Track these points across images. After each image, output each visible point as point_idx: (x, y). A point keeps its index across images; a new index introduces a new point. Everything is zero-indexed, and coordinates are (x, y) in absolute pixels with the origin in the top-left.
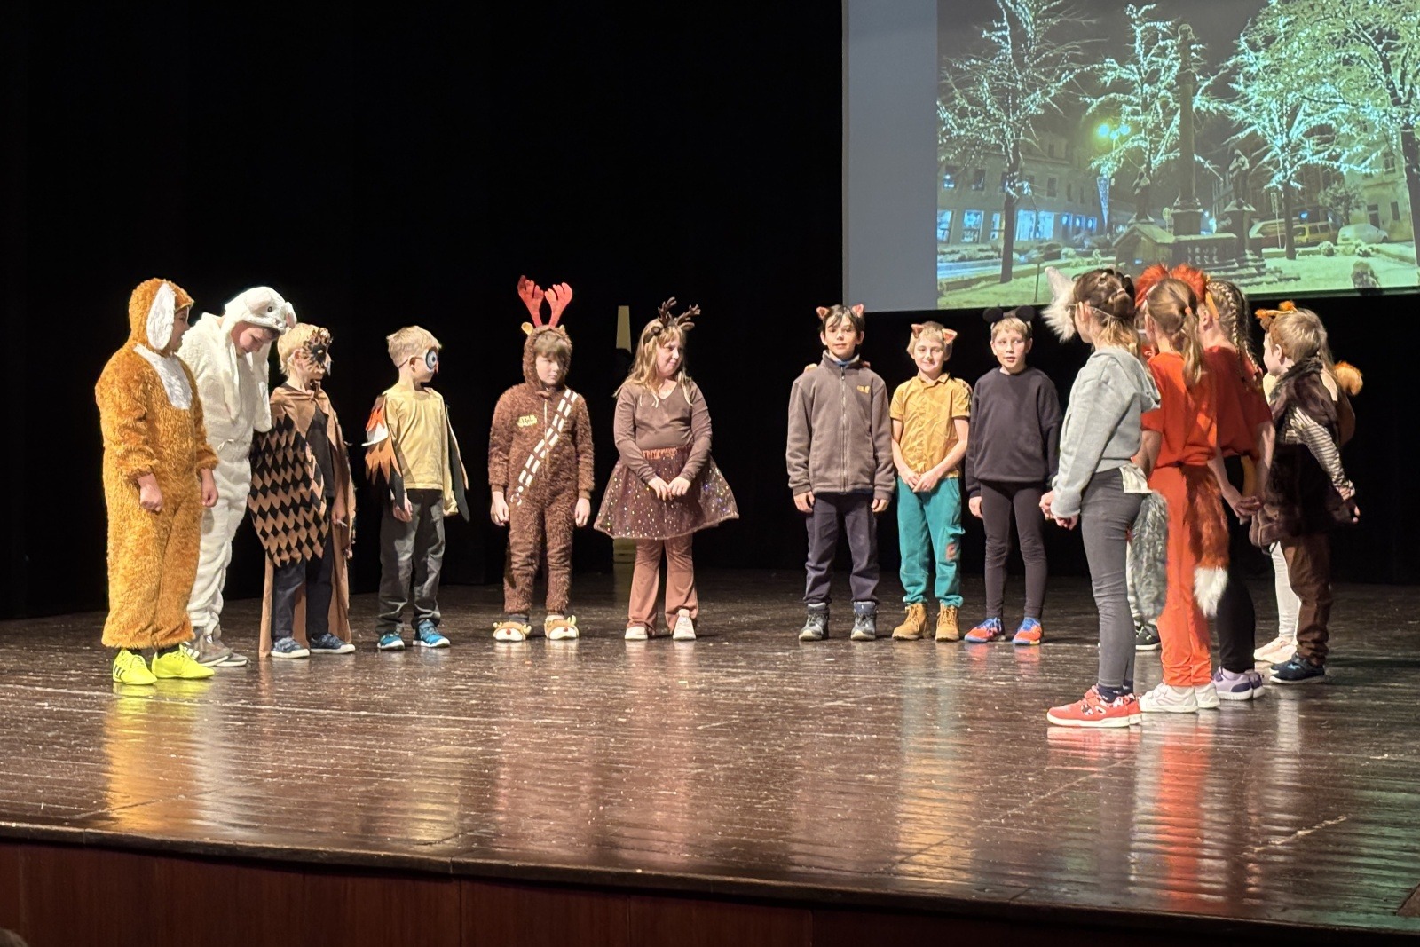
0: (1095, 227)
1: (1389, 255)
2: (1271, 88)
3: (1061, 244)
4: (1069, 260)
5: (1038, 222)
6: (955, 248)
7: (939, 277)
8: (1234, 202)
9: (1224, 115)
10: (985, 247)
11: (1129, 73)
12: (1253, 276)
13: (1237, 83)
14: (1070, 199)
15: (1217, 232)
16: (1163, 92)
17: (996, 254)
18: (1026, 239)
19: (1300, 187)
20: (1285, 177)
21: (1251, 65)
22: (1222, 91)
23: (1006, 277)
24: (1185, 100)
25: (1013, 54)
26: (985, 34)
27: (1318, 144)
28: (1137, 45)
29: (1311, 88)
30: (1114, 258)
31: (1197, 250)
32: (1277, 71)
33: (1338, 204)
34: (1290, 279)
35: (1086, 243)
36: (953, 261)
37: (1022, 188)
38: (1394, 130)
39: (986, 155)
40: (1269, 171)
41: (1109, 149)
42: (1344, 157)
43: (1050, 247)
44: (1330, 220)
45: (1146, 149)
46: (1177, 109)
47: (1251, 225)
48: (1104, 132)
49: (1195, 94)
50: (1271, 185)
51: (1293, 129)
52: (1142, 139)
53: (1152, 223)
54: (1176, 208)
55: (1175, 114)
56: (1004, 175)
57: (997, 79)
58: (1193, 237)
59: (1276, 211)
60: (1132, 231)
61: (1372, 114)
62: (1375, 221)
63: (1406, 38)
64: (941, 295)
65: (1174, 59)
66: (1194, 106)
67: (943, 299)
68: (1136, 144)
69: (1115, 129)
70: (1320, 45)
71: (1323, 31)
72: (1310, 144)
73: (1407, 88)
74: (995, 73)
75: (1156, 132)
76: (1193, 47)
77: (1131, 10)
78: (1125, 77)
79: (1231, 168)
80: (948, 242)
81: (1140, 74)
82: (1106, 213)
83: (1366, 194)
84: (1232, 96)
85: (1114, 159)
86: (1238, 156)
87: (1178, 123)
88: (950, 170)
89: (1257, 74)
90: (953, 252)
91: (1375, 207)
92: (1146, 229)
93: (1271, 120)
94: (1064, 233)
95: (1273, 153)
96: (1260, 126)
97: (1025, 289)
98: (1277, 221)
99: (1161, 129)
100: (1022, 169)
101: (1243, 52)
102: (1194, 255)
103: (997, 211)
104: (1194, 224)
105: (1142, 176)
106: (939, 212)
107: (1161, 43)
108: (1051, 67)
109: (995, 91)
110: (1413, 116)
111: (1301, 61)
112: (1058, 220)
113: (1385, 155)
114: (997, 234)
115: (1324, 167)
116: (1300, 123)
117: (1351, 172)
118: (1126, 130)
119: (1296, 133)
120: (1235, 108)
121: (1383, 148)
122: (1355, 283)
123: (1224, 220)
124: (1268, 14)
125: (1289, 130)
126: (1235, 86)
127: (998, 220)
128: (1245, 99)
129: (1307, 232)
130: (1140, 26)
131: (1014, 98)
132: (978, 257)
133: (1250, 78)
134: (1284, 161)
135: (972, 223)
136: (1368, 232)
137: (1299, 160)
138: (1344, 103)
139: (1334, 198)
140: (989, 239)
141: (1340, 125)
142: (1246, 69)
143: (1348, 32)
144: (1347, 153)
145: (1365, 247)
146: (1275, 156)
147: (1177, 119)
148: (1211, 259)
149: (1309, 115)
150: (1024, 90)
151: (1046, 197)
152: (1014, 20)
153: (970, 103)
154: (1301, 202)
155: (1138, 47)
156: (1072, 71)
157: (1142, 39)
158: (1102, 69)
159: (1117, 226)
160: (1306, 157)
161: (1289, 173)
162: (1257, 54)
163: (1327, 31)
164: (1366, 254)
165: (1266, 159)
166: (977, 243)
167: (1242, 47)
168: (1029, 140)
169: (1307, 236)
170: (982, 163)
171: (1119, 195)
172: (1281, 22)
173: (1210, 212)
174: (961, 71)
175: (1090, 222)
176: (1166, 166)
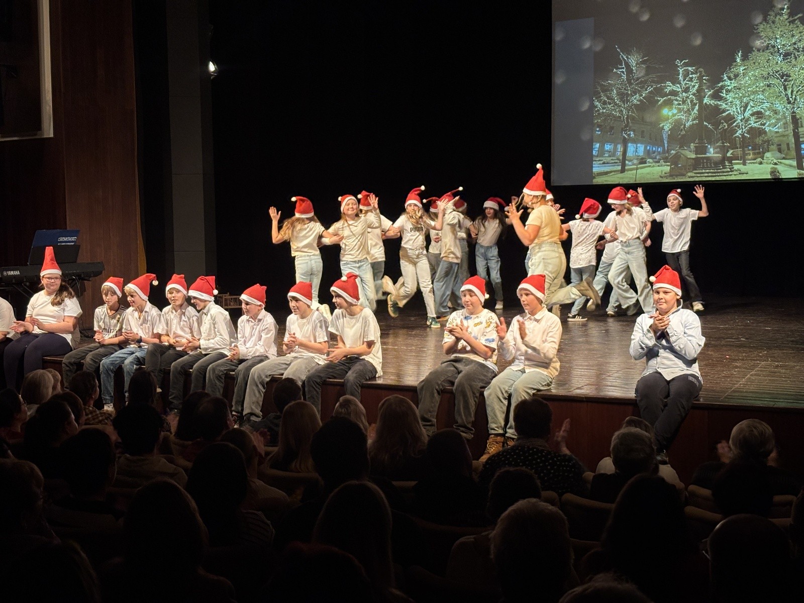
0: (661, 151)
1: (785, 164)
2: (737, 96)
3: (647, 157)
4: (650, 164)
5: (637, 149)
6: (600, 159)
7: (594, 171)
8: (720, 142)
9: (717, 106)
10: (614, 158)
11: (677, 88)
12: (728, 172)
13: (723, 93)
14: (650, 139)
15: (713, 153)
16: (691, 96)
17: (619, 161)
18: (632, 155)
19: (748, 136)
20: (742, 132)
21: (729, 86)
22: (716, 96)
23: (623, 170)
24: (700, 99)
25: (626, 79)
26: (615, 70)
27: (756, 119)
28: (680, 77)
29: (753, 96)
30: (669, 164)
31: (705, 161)
32: (740, 89)
33: (764, 143)
34: (743, 174)
35: (658, 157)
36: (600, 164)
37: (630, 134)
38: (788, 114)
39: (615, 120)
40: (736, 129)
41: (668, 119)
42: (767, 124)
43: (642, 159)
44: (761, 150)
45: (683, 119)
46: (697, 103)
47: (728, 151)
48: (665, 112)
49: (705, 97)
50: (736, 135)
51: (746, 112)
52: (682, 115)
53: (685, 150)
54: (696, 144)
55: (696, 105)
56: (622, 129)
57: (620, 89)
58: (703, 156)
59: (738, 146)
60: (677, 153)
61: (779, 107)
62: (780, 151)
63: (793, 77)
64: (594, 178)
65: (696, 83)
66: (704, 102)
67: (594, 180)
68: (679, 117)
69: (670, 111)
70: (757, 79)
71: (759, 73)
72: (753, 118)
73: (794, 97)
74: (619, 86)
75: (688, 112)
76: (704, 78)
77: (678, 62)
78: (675, 89)
79: (720, 128)
80: (597, 156)
81: (681, 88)
82: (666, 145)
83: (776, 140)
84: (720, 98)
85: (670, 123)
86: (723, 123)
87: (697, 109)
88: (599, 126)
89: (731, 90)
90: (599, 160)
91: (780, 145)
92: (683, 152)
93: (737, 109)
94: (648, 153)
95: (738, 122)
96: (732, 111)
97: (631, 176)
98: (739, 150)
99: (690, 111)
100: (630, 128)
101: (725, 80)
102: (703, 163)
103: (619, 143)
104: (703, 150)
105: (682, 130)
106: (594, 143)
107: (691, 76)
108: (643, 84)
109: (618, 94)
110: (796, 109)
111: (749, 85)
112: (645, 148)
113: (784, 124)
114: (619, 153)
115: (759, 128)
116: (749, 110)
117: (770, 130)
118: (675, 111)
119: (747, 114)
120: (722, 103)
121: (783, 121)
122: (771, 175)
123: (716, 148)
124: (736, 65)
125: (744, 112)
126: (721, 94)
127: (620, 148)
128: (726, 100)
129: (751, 154)
130: (681, 69)
131: (627, 97)
132: (611, 162)
133: (728, 91)
134: (742, 125)
135: (608, 148)
136: (777, 155)
137: (748, 125)
138: (767, 102)
139: (763, 141)
140: (615, 155)
141: (766, 111)
142: (726, 88)
143: (769, 74)
144: (768, 123)
145: (775, 161)
146: (738, 123)
147: (697, 107)
148: (711, 165)
149: (753, 107)
150: (631, 94)
151: (640, 138)
152: (628, 66)
153: (608, 99)
154: (749, 142)
155: (681, 77)
156: (652, 87)
157: (682, 74)
158: (665, 86)
159: (671, 150)
160: (751, 124)
161: (744, 130)
162: (731, 81)
163: (760, 73)
164: (776, 164)
165: (734, 124)
166: (610, 157)
167: (725, 79)
168: (633, 115)
169: (751, 156)
170: (613, 124)
171: (671, 138)
172: (741, 69)
173: (711, 145)
174: (604, 86)
175: (659, 149)
176: (692, 126)
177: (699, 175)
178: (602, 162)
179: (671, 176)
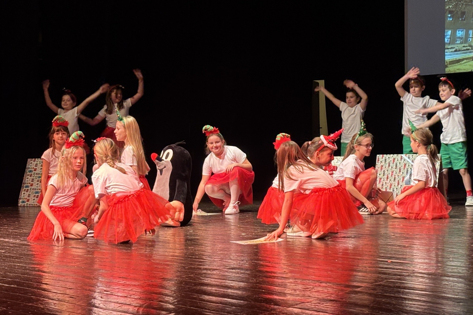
6: (452, 46)
7: (446, 59)
10: (465, 45)
17: (470, 48)
36: (452, 52)
39: (466, 5)
64: (447, 66)
67: (448, 68)
80: (449, 44)
88: (451, 12)
90: (452, 48)
103: (470, 29)
106: (446, 31)
114: (471, 39)
132: (463, 49)
135: (460, 35)
140: (467, 41)
166: (462, 43)
170: (464, 9)
178: (453, 50)
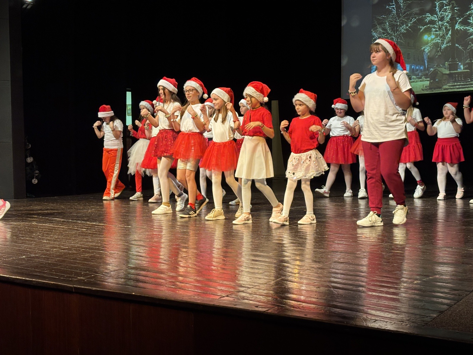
0: (423, 69)
3: (412, 75)
4: (414, 80)
8: (469, 59)
11: (435, 18)
13: (470, 20)
14: (414, 60)
15: (463, 69)
16: (445, 24)
22: (465, 23)
25: (396, 13)
26: (387, 7)
28: (437, 9)
30: (429, 79)
31: (457, 76)
35: (420, 74)
41: (427, 43)
45: (440, 42)
46: (450, 29)
48: (426, 37)
49: (456, 24)
52: (438, 39)
53: (442, 67)
54: (450, 62)
55: (449, 31)
57: (391, 21)
58: (455, 71)
60: (435, 70)
65: (449, 13)
66: (456, 28)
68: (436, 41)
69: (430, 36)
75: (443, 37)
76: (455, 8)
78: (433, 19)
79: (468, 48)
81: (438, 18)
82: (426, 64)
85: (429, 46)
87: (450, 34)
92: (440, 69)
94: (412, 71)
99: (445, 36)
102: (455, 77)
104: (456, 67)
105: (438, 51)
107: (445, 8)
108: (409, 17)
109: (390, 25)
112: (411, 67)
118: (433, 37)
120: (469, 28)
123: (465, 65)
128: (472, 25)
130: (438, 2)
131: (396, 28)
142: (472, 15)
147: (450, 33)
148: (461, 79)
150: (400, 25)
151: (407, 60)
152: (397, 3)
153: (382, 30)
156: (415, 18)
157: (438, 7)
158: (425, 17)
159: (430, 68)
167: (472, 8)
168: (401, 41)
171: (430, 58)
173: (461, 63)
174: (379, 20)
175: (421, 67)
176: (446, 48)
177: (452, 87)
179: (430, 89)
